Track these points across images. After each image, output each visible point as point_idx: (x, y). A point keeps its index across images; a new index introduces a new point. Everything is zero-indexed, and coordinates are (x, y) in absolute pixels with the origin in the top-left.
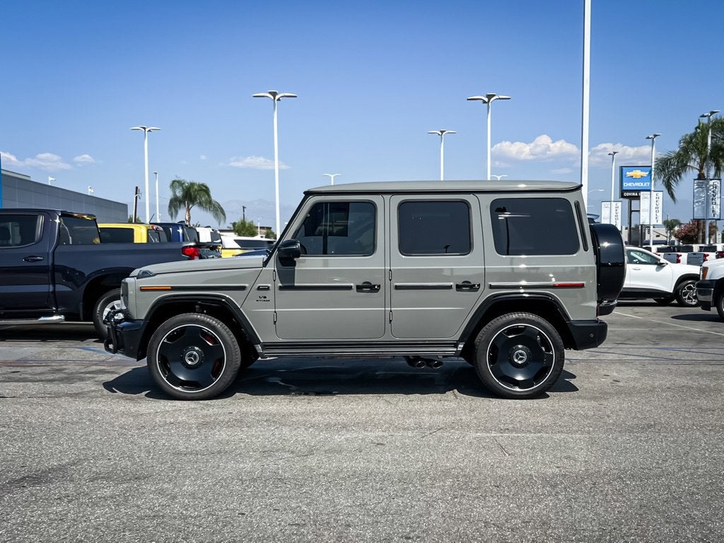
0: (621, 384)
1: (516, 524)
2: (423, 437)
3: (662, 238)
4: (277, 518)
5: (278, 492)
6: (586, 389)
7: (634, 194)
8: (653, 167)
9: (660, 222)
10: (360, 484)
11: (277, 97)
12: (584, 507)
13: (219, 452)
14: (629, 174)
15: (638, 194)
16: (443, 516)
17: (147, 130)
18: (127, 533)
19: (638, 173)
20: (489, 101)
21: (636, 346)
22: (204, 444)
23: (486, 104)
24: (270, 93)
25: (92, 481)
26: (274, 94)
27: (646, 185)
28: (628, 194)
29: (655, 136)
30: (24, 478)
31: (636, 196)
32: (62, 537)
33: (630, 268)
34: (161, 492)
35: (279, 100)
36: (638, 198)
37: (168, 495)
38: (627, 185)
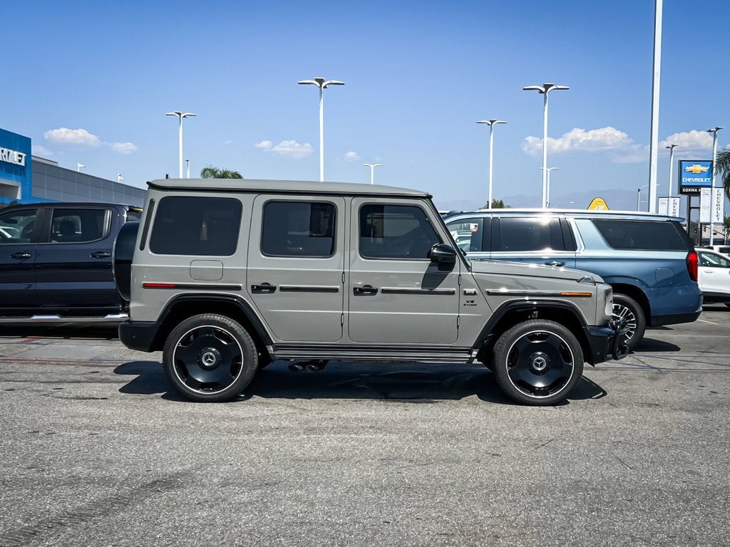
0: (719, 395)
1: (662, 539)
2: (537, 449)
3: (719, 236)
4: (423, 528)
5: (414, 501)
6: (685, 401)
7: (693, 190)
8: (715, 160)
9: (721, 220)
10: (492, 495)
11: (324, 85)
12: (723, 523)
13: (338, 459)
14: (688, 169)
15: (698, 190)
16: (587, 530)
17: (182, 116)
18: (282, 539)
19: (698, 168)
20: (546, 91)
21: (721, 355)
22: (318, 451)
23: (543, 94)
24: (317, 80)
25: (224, 486)
26: (321, 81)
27: (706, 180)
28: (687, 190)
29: (717, 129)
30: (155, 483)
31: (695, 192)
32: (221, 542)
33: (702, 271)
34: (297, 499)
35: (325, 87)
36: (698, 194)
37: (305, 502)
38: (686, 181)
